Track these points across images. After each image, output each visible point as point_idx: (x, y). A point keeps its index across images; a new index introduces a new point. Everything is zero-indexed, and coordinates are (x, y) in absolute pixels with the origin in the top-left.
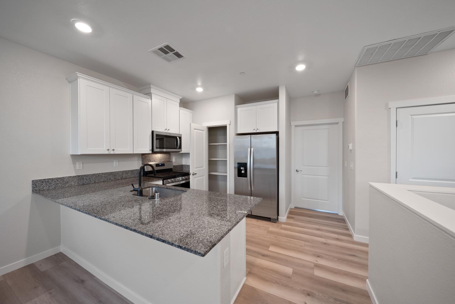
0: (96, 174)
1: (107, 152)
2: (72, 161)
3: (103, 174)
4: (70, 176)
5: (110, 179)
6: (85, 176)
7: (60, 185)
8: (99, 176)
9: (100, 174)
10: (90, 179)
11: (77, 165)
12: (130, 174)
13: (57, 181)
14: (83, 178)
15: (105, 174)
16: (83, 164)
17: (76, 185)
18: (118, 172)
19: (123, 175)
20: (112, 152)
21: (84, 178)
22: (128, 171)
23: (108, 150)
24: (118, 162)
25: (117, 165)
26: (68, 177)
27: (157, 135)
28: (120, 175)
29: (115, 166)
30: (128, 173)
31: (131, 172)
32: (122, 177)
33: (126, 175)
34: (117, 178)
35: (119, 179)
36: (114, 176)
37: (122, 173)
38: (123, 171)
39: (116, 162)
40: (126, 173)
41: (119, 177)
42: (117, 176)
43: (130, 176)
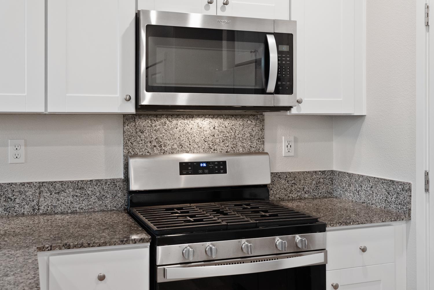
12: (71, 199)
18: (23, 184)
19: (42, 199)
22: (62, 183)
24: (23, 148)
25: (21, 159)
27: (150, 28)
28: (28, 199)
29: (11, 159)
30: (62, 192)
31: (74, 190)
32: (38, 205)
33: (54, 201)
34: (16, 210)
35: (24, 212)
36: (5, 200)
37: (37, 191)
38: (41, 185)
39: (17, 147)
40: (52, 190)
41: (26, 206)
42: (17, 200)
43: (71, 204)
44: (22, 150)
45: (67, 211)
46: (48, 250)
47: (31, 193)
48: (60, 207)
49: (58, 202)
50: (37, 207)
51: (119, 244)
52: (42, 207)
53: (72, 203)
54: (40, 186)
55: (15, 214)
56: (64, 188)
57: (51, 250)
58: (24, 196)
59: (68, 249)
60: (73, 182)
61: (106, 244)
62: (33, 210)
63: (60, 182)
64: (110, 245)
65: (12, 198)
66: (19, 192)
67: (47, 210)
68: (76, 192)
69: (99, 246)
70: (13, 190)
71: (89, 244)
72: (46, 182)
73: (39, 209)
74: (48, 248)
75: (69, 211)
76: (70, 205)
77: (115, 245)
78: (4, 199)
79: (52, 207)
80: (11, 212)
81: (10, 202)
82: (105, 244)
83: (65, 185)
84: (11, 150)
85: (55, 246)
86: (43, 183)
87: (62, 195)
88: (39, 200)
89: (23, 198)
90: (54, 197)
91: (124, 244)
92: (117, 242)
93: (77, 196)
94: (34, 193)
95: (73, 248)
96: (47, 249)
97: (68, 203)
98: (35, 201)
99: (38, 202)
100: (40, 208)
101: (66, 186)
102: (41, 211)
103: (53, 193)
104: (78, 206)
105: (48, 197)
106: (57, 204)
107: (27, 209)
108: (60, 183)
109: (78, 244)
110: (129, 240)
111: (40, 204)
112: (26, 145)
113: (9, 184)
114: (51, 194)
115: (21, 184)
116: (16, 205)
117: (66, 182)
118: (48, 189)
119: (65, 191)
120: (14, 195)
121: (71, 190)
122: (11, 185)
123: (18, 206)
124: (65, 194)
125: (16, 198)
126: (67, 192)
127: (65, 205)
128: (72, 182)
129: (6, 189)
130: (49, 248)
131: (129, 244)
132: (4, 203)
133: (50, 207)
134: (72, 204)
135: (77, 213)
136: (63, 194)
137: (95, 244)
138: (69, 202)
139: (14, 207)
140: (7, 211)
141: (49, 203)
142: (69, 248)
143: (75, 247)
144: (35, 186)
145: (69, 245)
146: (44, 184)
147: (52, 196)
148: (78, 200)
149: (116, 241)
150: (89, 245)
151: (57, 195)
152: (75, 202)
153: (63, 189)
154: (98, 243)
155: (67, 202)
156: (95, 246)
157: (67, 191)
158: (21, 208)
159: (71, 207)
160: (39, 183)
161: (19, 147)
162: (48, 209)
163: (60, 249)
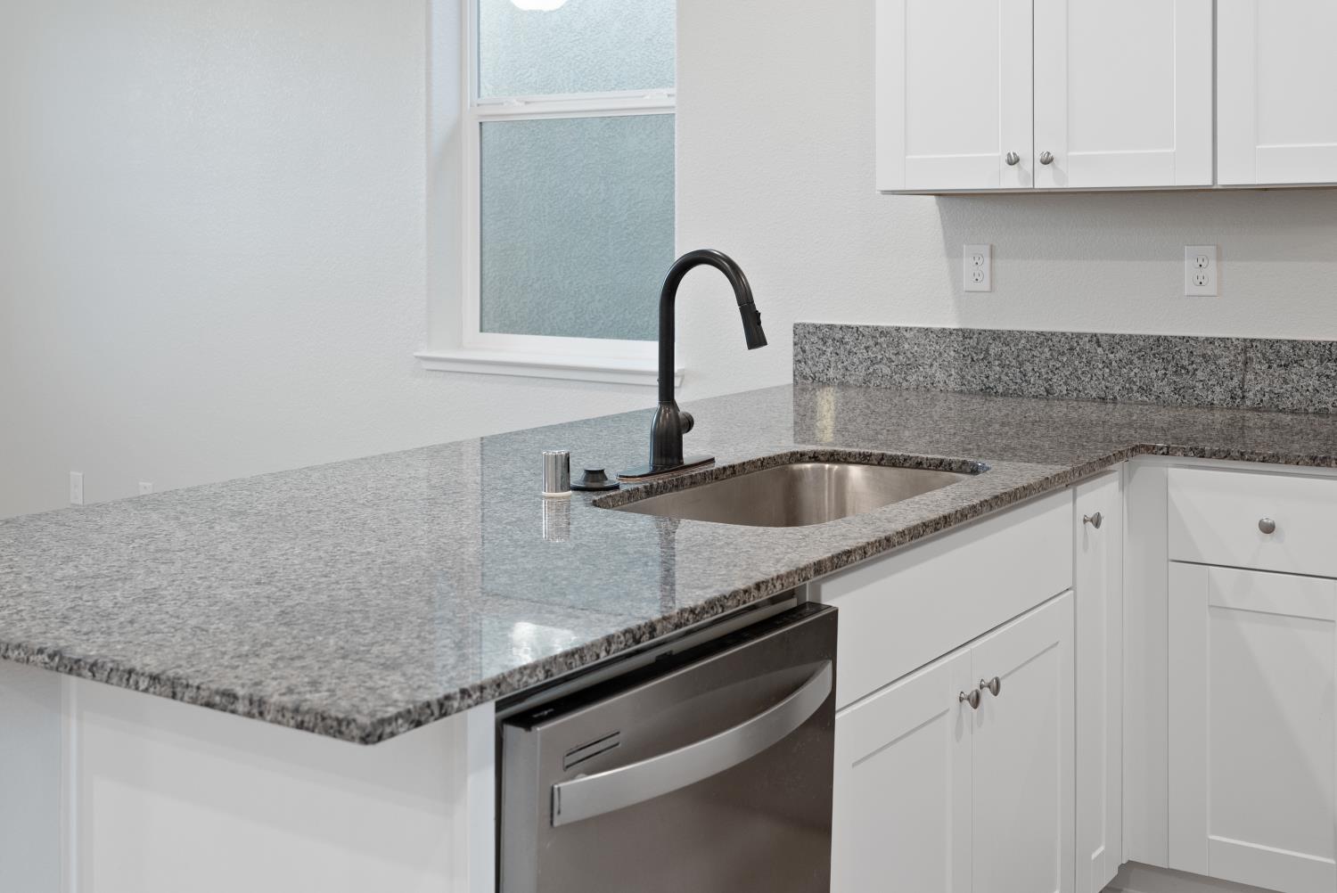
0: (1053, 334)
1: (1011, 180)
2: (945, 233)
3: (1098, 342)
4: (926, 326)
5: (1144, 390)
6: (996, 336)
7: (886, 371)
8: (1072, 349)
9: (1079, 336)
10: (1021, 364)
11: (967, 264)
12: (1314, 382)
13: (876, 344)
14: (987, 350)
15: (1116, 342)
16: (992, 255)
17: (952, 385)
18: (1211, 341)
19: (1250, 376)
20: (1046, 180)
21: (992, 352)
22: (1294, 344)
23: (1013, 161)
24: (1213, 263)
25: (1210, 288)
26: (920, 330)
28: (1222, 374)
29: (1190, 288)
30: (1295, 365)
31: (1322, 362)
32: (1241, 389)
33: (1277, 384)
34: (1198, 395)
35: (1213, 399)
36: (1176, 371)
37: (1239, 358)
38: (1249, 345)
39: (1200, 262)
40: (1271, 358)
41: (1217, 389)
42: (1199, 373)
43: (1315, 394)
44: (1211, 269)
45: (1305, 409)
46: (1163, 454)
47: (1227, 360)
48: (1291, 399)
49: (1285, 386)
50: (1240, 393)
51: (1307, 464)
52: (1251, 393)
53: (1318, 391)
54: (1246, 347)
55: (1195, 402)
56: (1299, 356)
57: (1168, 454)
58: (1214, 367)
59: (1200, 457)
60: (1320, 343)
61: (1279, 459)
62: (1232, 398)
63: (1289, 341)
64: (1286, 463)
65: (1190, 368)
66: (1204, 356)
67: (1262, 401)
68: (1327, 368)
69: (1263, 462)
70: (1192, 352)
71: (1242, 454)
72: (1260, 340)
73: (1243, 397)
74: (1162, 448)
75: (1311, 410)
76: (1312, 396)
77: (1298, 464)
78: (1174, 369)
79: (1272, 396)
80: (1187, 397)
81: (1185, 376)
82: (1275, 459)
83: (1300, 349)
84: (1189, 265)
85: (1176, 448)
86: (1252, 340)
87: (1294, 371)
88: (1243, 379)
89: (1212, 371)
90: (1277, 374)
91: (1318, 465)
92: (1302, 459)
93: (1328, 376)
94: (1234, 361)
95: (1210, 457)
96: (1161, 452)
97: (1308, 390)
98: (1235, 379)
99: (1243, 381)
100: (1246, 394)
101: (1304, 351)
102: (1248, 403)
103: (1275, 366)
104: (1330, 399)
105: (1264, 373)
106: (1282, 391)
107: (1219, 395)
108: (1290, 345)
109: (1219, 451)
110: (1330, 458)
111: (1245, 387)
112: (1219, 258)
113: (1184, 337)
114: (1270, 367)
115: (1207, 339)
116: (1197, 384)
117: (1303, 343)
118: (1264, 355)
119: (1302, 363)
120: (1193, 363)
121: (1315, 361)
122: (1188, 341)
123: (1201, 387)
124: (1302, 369)
125: (1197, 370)
126: (1306, 365)
127: (1302, 395)
128: (1317, 344)
129: (1177, 349)
130: (1165, 450)
131: (1330, 466)
132: (1174, 378)
133: (1267, 394)
134: (1318, 395)
135: (1328, 415)
136: (1296, 369)
137: (1254, 456)
138: (1310, 388)
139: (1194, 388)
140: (1180, 395)
141: (1265, 385)
142: (1203, 457)
143: (1214, 455)
144: (1236, 346)
145: (1203, 450)
146: (1254, 344)
147: (1271, 371)
148: (1330, 385)
149: (1299, 456)
150: (1242, 456)
151: (1283, 371)
152: (1324, 390)
153: (1296, 358)
154: (1261, 454)
155: (1305, 388)
156: (1255, 461)
157: (1305, 363)
158: (1208, 390)
159: (1315, 401)
160: (1245, 340)
161: (1206, 261)
162: (1264, 399)
163: (1185, 455)
